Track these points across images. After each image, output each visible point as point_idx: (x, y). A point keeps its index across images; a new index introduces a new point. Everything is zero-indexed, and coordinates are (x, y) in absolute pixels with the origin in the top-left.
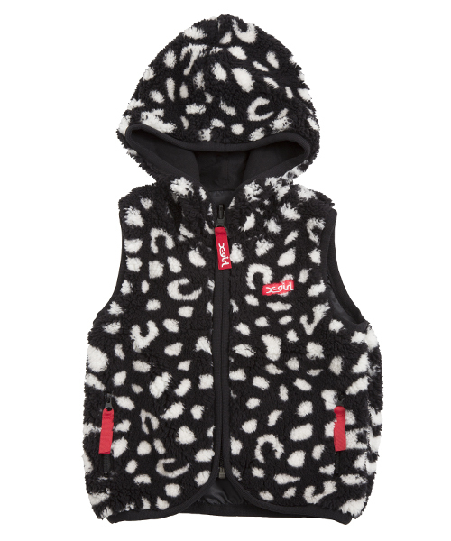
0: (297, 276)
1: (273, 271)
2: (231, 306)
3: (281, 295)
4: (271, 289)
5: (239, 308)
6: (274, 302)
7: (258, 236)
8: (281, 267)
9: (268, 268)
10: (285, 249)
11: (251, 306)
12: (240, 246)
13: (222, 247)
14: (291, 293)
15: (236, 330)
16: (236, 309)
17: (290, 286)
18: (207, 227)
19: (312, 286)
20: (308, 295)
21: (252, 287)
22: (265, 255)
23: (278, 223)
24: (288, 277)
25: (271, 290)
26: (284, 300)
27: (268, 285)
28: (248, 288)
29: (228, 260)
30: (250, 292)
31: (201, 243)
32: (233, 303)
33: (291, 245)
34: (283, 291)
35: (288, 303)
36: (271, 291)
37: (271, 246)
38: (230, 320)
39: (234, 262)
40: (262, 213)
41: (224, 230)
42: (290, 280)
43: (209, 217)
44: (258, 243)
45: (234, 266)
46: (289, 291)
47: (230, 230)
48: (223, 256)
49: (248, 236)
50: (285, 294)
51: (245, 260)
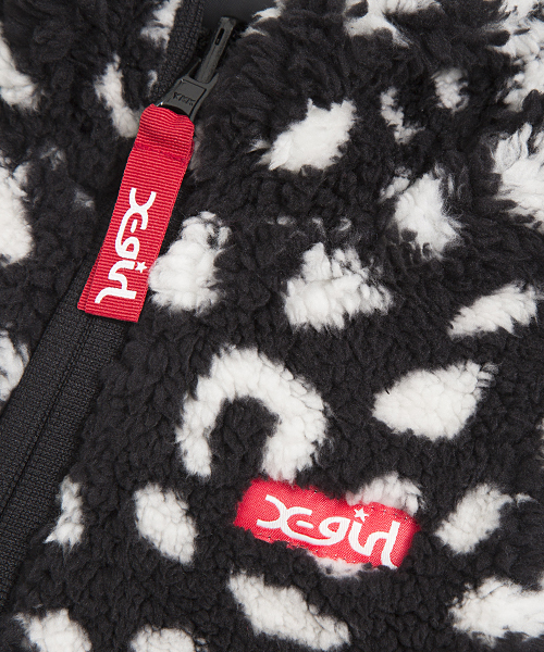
0: (439, 505)
1: (334, 427)
2: (55, 511)
3: (324, 562)
4: (286, 513)
5: (88, 534)
6: (274, 580)
7: (332, 222)
8: (382, 427)
9: (316, 401)
10: (442, 353)
11: (148, 551)
12: (224, 234)
13: (138, 209)
14: (373, 575)
15: (22, 634)
16: (68, 531)
17: (388, 543)
18: (111, 87)
19: (491, 585)
20: (446, 621)
21: (197, 457)
22: (329, 333)
23: (453, 207)
24: (395, 492)
25: (282, 518)
26: (323, 594)
27: (281, 487)
28: (174, 455)
29: (137, 280)
30: (171, 475)
31: (56, 156)
32: (70, 499)
33: (480, 348)
34: (342, 549)
35: (339, 616)
36: (281, 524)
37: (376, 300)
38: (19, 574)
39: (160, 299)
40: (403, 134)
41: (187, 133)
42: (400, 513)
43: (145, 45)
44: (315, 256)
45: (152, 317)
46: (371, 563)
47: (211, 146)
48: (126, 249)
49: (282, 206)
50: (342, 569)
51: (216, 311)
